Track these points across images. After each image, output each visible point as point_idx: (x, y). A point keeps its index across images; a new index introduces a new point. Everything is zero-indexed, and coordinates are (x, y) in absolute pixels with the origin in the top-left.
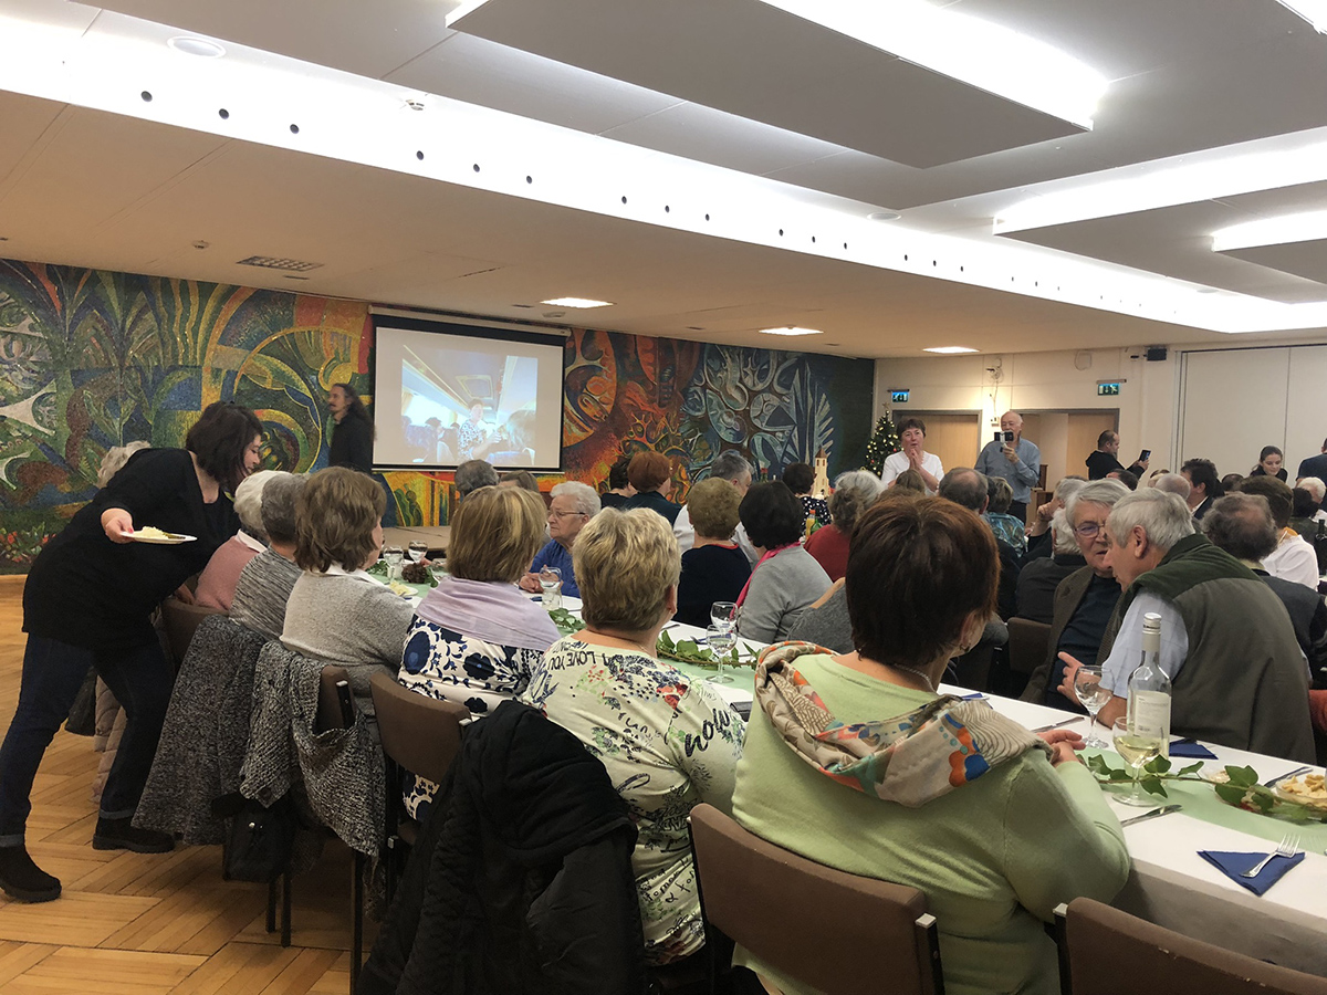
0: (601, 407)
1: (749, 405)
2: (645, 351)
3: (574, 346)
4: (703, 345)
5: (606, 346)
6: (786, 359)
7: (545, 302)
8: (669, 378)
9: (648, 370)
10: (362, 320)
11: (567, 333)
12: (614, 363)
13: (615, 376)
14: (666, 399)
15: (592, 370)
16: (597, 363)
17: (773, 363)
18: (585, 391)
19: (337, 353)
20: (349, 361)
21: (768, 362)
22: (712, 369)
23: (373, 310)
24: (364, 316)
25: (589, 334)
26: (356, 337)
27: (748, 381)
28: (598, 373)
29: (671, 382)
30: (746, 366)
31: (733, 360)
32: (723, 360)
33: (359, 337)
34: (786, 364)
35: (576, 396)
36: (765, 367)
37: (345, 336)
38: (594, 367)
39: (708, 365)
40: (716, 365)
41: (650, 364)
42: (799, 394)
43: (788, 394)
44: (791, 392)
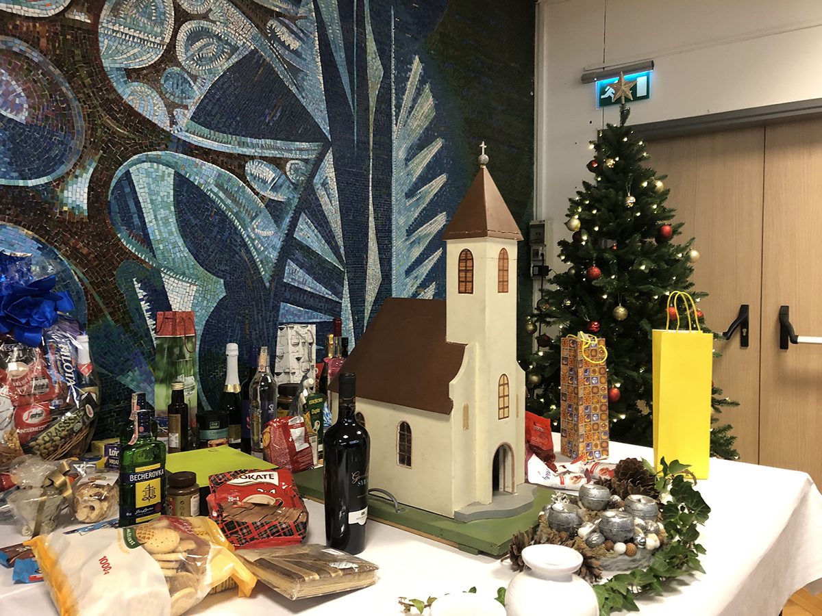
43: (294, 19)
44: (302, 11)
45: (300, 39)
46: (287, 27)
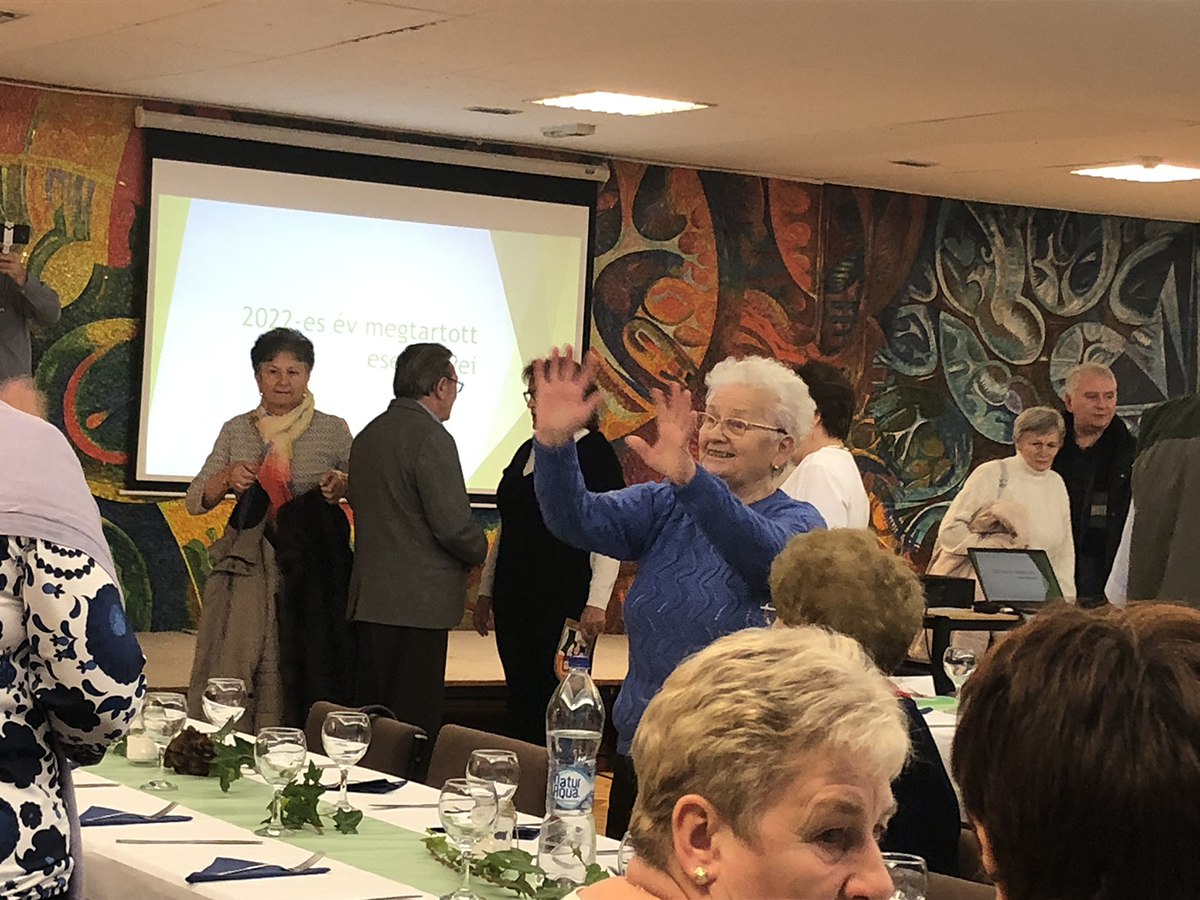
0: (679, 353)
1: (1047, 350)
2: (790, 218)
3: (618, 206)
4: (934, 203)
5: (693, 205)
6: (1141, 240)
7: (548, 102)
8: (848, 283)
9: (797, 264)
10: (119, 140)
11: (602, 174)
12: (711, 247)
13: (714, 278)
14: (837, 334)
15: (658, 264)
16: (672, 245)
17: (1111, 247)
18: (640, 313)
19: (59, 218)
20: (87, 237)
21: (1097, 247)
22: (956, 262)
23: (146, 119)
24: (126, 131)
25: (654, 177)
26: (105, 181)
27: (1047, 293)
28: (673, 270)
29: (852, 291)
30: (1041, 254)
31: (1008, 242)
32: (984, 241)
33: (113, 182)
34: (1146, 251)
35: (618, 325)
36: (1090, 258)
37: (80, 180)
38: (664, 255)
39: (944, 251)
40: (964, 254)
41: (802, 250)
42: (1175, 327)
43: (1147, 326)
44: (1154, 320)
45: (1150, 337)
46: (1144, 333)
